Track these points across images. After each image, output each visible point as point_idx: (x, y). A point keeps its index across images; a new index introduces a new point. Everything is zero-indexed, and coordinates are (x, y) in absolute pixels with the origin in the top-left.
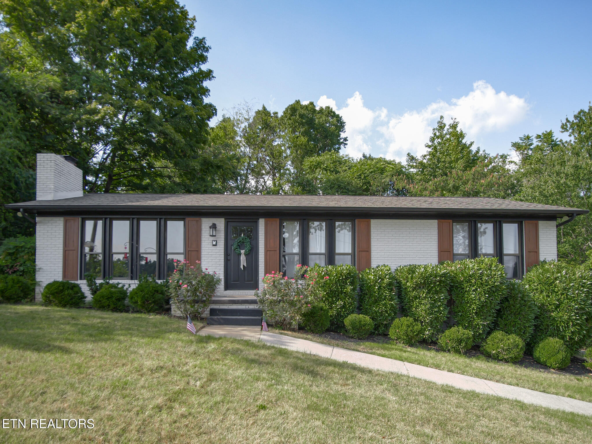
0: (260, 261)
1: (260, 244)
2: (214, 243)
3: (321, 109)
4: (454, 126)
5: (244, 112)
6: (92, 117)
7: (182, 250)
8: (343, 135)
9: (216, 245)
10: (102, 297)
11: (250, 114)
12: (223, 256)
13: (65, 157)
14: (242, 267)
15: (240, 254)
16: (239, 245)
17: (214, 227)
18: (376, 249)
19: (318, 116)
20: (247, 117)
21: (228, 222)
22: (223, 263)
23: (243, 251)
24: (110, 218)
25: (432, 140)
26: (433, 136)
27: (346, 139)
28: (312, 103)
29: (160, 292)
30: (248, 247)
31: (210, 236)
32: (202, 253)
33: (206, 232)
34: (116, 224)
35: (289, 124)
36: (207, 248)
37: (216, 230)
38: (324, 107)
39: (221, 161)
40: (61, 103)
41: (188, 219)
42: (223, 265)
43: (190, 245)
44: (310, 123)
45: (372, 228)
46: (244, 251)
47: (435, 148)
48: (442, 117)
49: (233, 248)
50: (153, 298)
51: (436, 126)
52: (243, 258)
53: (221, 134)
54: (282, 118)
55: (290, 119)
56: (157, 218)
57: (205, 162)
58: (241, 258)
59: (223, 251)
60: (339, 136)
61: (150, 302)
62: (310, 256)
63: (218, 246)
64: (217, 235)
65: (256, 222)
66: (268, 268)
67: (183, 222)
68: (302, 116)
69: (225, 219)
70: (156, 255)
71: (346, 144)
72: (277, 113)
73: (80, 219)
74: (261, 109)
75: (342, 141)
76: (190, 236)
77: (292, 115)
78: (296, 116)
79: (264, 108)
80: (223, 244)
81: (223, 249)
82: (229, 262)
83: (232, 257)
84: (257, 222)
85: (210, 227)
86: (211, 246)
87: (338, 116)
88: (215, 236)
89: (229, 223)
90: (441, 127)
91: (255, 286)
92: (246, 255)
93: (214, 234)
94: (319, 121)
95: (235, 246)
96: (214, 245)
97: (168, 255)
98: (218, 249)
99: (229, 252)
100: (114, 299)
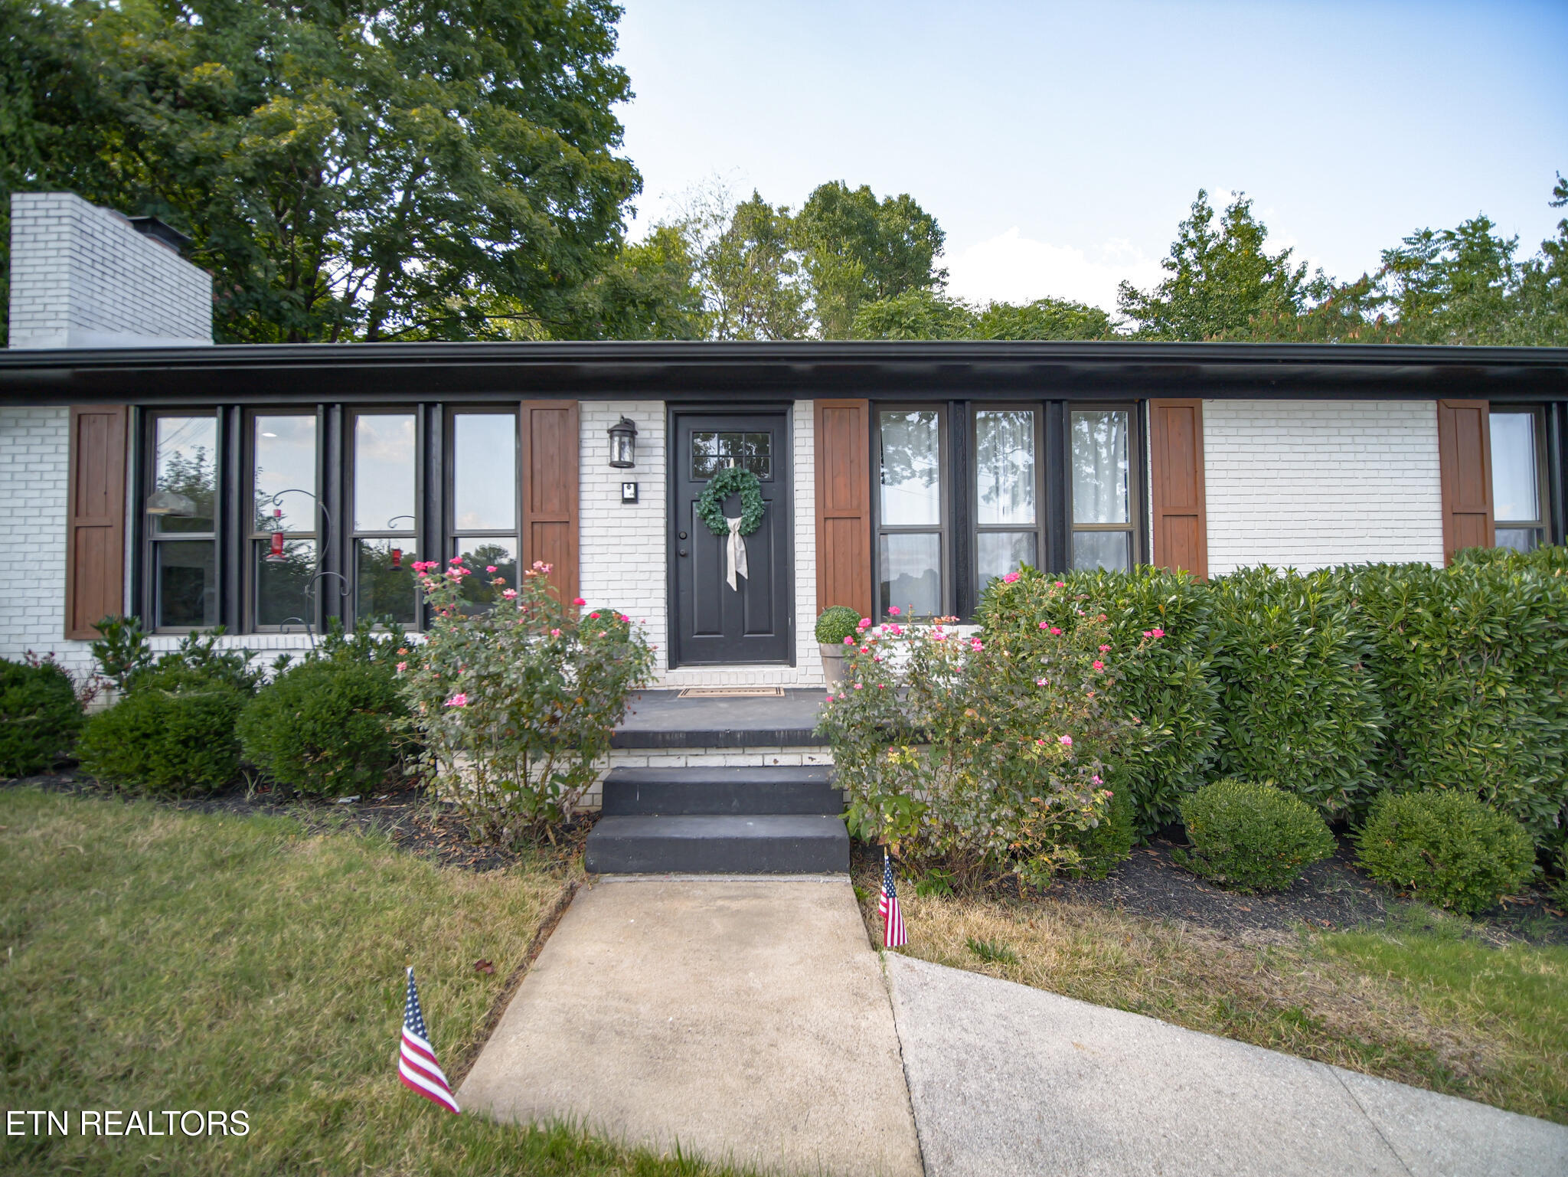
0: (798, 556)
1: (797, 495)
2: (629, 493)
3: (889, 204)
4: (1238, 212)
5: (712, 200)
6: (272, 142)
7: (510, 524)
8: (937, 263)
9: (634, 500)
10: (114, 733)
11: (726, 206)
12: (662, 540)
13: (134, 222)
14: (732, 580)
15: (724, 533)
16: (719, 500)
17: (626, 430)
18: (1223, 508)
19: (885, 215)
20: (717, 212)
21: (677, 415)
22: (663, 567)
23: (733, 523)
24: (243, 407)
25: (1178, 250)
26: (1179, 240)
27: (943, 273)
28: (866, 189)
29: (377, 704)
30: (754, 506)
31: (613, 465)
32: (584, 532)
33: (598, 452)
34: (267, 428)
35: (818, 231)
36: (604, 513)
37: (632, 444)
38: (895, 199)
39: (656, 288)
40: (187, 105)
41: (527, 405)
42: (663, 576)
43: (537, 503)
44: (867, 228)
45: (1207, 431)
46: (738, 520)
47: (1186, 268)
48: (1202, 194)
49: (697, 511)
50: (346, 736)
51: (1187, 215)
52: (735, 548)
53: (657, 256)
54: (801, 218)
55: (820, 219)
56: (416, 404)
57: (615, 292)
58: (730, 548)
59: (662, 522)
60: (929, 264)
61: (328, 753)
62: (980, 536)
63: (642, 504)
64: (639, 461)
65: (782, 416)
66: (830, 582)
67: (512, 418)
68: (848, 212)
69: (668, 404)
70: (414, 540)
71: (944, 284)
72: (786, 209)
73: (132, 409)
74: (749, 199)
75: (933, 276)
76: (537, 466)
77: (823, 210)
78: (833, 212)
79: (757, 196)
80: (662, 495)
81: (662, 513)
82: (682, 562)
83: (694, 545)
84: (783, 414)
85: (611, 432)
86: (618, 504)
87: (928, 218)
88: (631, 465)
89: (682, 420)
90: (1202, 218)
91: (783, 652)
92: (746, 535)
93: (627, 458)
94: (887, 227)
95: (705, 504)
96: (626, 501)
97: (461, 541)
98: (641, 513)
99: (684, 527)
100: (169, 740)
